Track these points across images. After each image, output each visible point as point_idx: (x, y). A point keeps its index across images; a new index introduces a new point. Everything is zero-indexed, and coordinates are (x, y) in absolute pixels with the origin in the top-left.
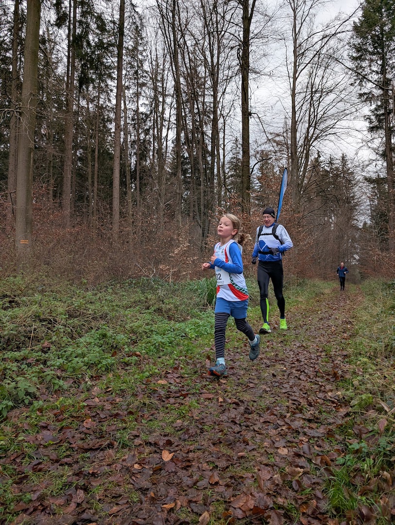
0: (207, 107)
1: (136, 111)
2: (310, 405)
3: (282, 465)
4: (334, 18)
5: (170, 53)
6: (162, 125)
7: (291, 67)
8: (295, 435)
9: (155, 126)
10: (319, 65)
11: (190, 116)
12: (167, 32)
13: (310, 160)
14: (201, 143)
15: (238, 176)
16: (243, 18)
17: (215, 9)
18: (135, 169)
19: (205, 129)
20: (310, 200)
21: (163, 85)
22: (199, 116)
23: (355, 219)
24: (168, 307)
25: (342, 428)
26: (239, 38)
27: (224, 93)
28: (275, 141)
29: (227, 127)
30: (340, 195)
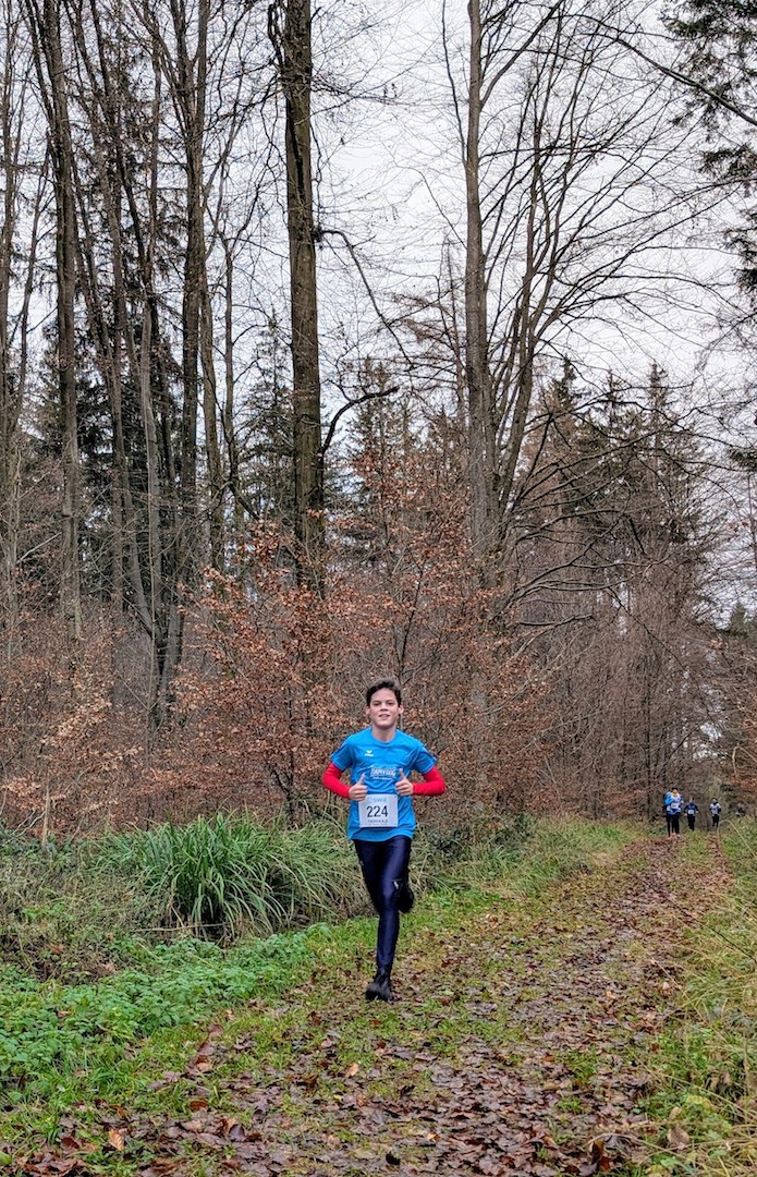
0: (165, 208)
5: (32, 22)
6: (7, 274)
7: (462, 64)
10: (557, 57)
11: (106, 241)
13: (534, 392)
14: (146, 335)
19: (159, 285)
20: (539, 532)
21: (7, 131)
22: (138, 239)
23: (700, 598)
24: (38, 930)
27: (224, 157)
28: (410, 326)
29: (238, 278)
30: (648, 512)
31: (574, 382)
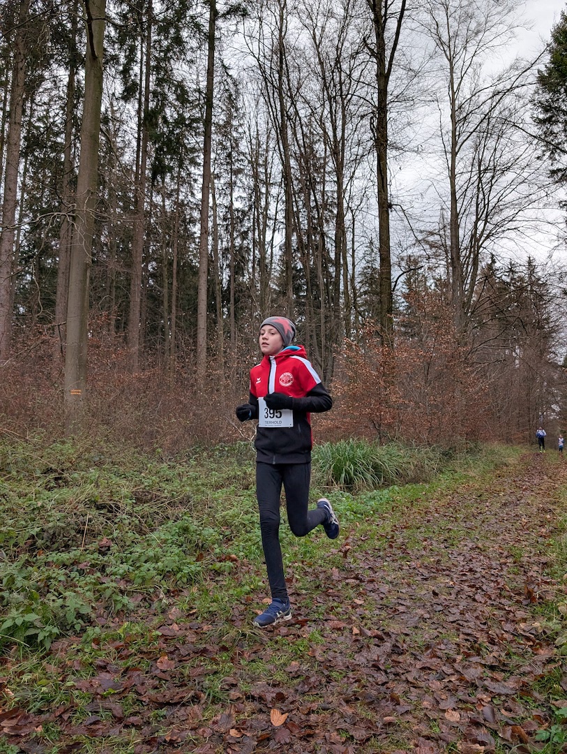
0: (328, 198)
1: (230, 208)
2: (492, 642)
3: (452, 739)
4: (508, 67)
5: (276, 128)
6: (266, 225)
7: (448, 138)
8: (470, 690)
9: (256, 227)
10: (488, 134)
11: (304, 212)
12: (272, 100)
13: (479, 268)
14: (320, 248)
15: (375, 293)
16: (377, 75)
17: (339, 66)
18: (228, 287)
19: (325, 229)
20: (482, 325)
21: (266, 170)
22: (318, 210)
23: (551, 352)
25: (543, 682)
26: (373, 103)
27: (352, 178)
28: (427, 242)
29: (357, 225)
30: (528, 317)
31: (496, 264)
